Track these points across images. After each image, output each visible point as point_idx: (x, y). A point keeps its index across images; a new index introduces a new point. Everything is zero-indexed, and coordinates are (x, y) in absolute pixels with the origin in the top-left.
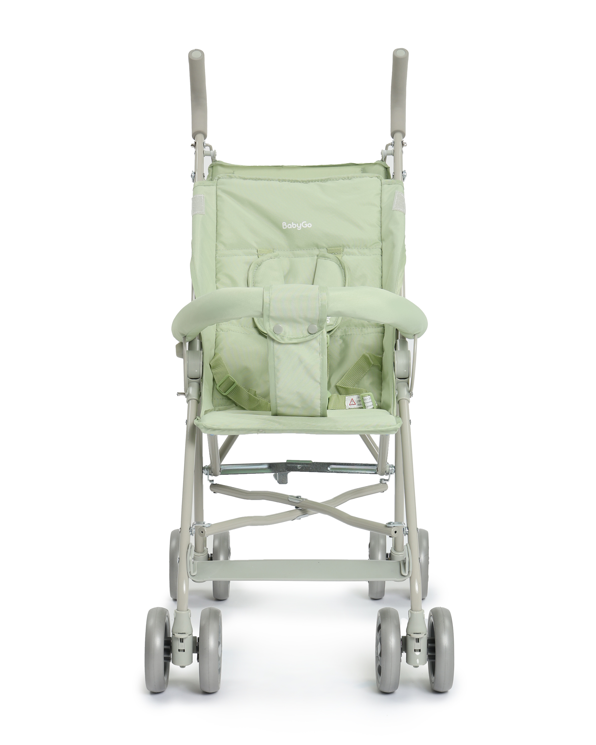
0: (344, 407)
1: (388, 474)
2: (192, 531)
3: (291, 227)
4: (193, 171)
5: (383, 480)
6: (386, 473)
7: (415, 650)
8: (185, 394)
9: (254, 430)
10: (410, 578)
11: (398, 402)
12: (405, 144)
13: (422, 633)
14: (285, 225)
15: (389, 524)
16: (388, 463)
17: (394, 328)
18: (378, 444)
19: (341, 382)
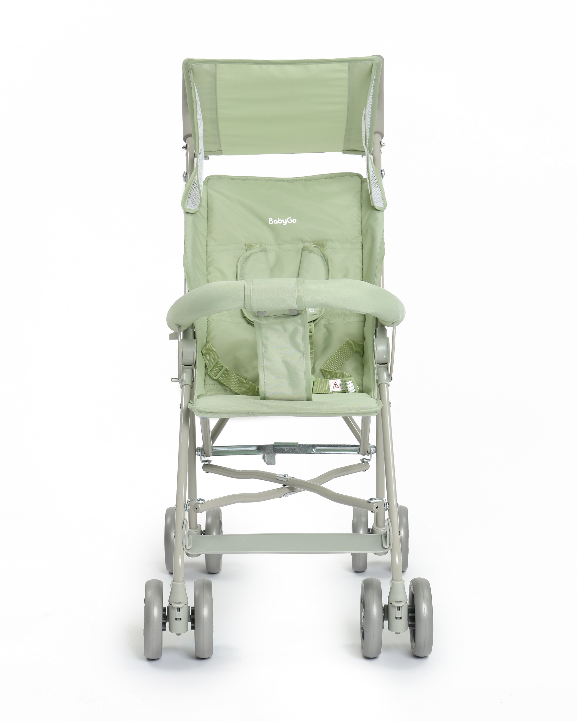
0: (327, 390)
1: (369, 454)
2: (187, 508)
3: (277, 223)
4: (184, 172)
5: (365, 459)
6: (368, 453)
7: (396, 618)
8: (180, 379)
9: (244, 413)
10: (391, 550)
11: (379, 386)
12: (383, 144)
13: (403, 602)
14: (272, 220)
15: (370, 499)
16: (369, 444)
17: (374, 317)
18: (360, 426)
19: (325, 366)
